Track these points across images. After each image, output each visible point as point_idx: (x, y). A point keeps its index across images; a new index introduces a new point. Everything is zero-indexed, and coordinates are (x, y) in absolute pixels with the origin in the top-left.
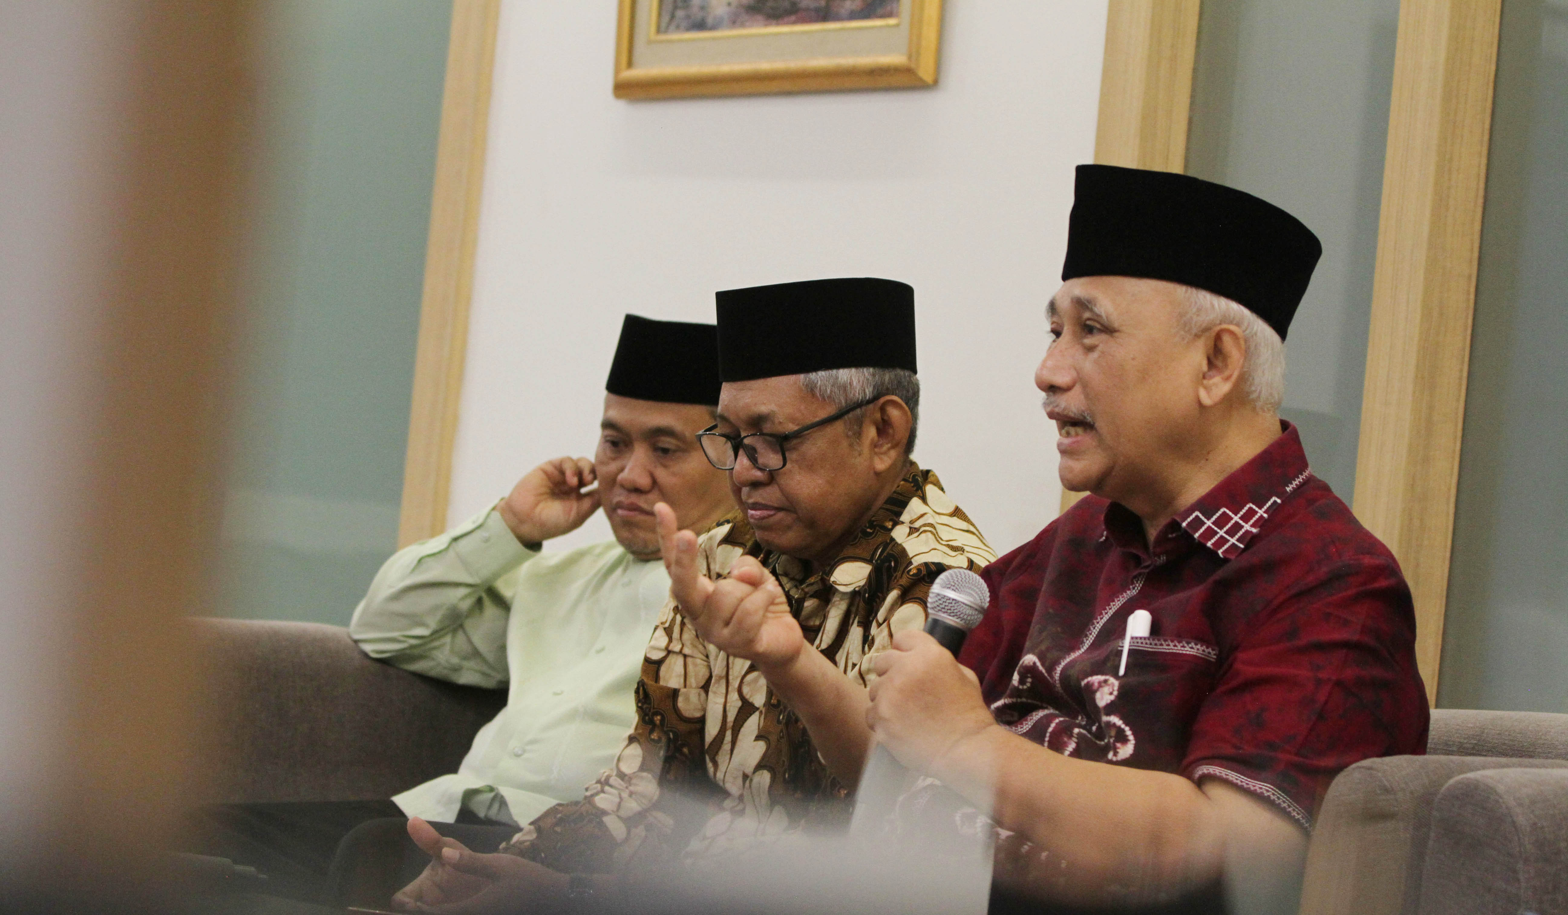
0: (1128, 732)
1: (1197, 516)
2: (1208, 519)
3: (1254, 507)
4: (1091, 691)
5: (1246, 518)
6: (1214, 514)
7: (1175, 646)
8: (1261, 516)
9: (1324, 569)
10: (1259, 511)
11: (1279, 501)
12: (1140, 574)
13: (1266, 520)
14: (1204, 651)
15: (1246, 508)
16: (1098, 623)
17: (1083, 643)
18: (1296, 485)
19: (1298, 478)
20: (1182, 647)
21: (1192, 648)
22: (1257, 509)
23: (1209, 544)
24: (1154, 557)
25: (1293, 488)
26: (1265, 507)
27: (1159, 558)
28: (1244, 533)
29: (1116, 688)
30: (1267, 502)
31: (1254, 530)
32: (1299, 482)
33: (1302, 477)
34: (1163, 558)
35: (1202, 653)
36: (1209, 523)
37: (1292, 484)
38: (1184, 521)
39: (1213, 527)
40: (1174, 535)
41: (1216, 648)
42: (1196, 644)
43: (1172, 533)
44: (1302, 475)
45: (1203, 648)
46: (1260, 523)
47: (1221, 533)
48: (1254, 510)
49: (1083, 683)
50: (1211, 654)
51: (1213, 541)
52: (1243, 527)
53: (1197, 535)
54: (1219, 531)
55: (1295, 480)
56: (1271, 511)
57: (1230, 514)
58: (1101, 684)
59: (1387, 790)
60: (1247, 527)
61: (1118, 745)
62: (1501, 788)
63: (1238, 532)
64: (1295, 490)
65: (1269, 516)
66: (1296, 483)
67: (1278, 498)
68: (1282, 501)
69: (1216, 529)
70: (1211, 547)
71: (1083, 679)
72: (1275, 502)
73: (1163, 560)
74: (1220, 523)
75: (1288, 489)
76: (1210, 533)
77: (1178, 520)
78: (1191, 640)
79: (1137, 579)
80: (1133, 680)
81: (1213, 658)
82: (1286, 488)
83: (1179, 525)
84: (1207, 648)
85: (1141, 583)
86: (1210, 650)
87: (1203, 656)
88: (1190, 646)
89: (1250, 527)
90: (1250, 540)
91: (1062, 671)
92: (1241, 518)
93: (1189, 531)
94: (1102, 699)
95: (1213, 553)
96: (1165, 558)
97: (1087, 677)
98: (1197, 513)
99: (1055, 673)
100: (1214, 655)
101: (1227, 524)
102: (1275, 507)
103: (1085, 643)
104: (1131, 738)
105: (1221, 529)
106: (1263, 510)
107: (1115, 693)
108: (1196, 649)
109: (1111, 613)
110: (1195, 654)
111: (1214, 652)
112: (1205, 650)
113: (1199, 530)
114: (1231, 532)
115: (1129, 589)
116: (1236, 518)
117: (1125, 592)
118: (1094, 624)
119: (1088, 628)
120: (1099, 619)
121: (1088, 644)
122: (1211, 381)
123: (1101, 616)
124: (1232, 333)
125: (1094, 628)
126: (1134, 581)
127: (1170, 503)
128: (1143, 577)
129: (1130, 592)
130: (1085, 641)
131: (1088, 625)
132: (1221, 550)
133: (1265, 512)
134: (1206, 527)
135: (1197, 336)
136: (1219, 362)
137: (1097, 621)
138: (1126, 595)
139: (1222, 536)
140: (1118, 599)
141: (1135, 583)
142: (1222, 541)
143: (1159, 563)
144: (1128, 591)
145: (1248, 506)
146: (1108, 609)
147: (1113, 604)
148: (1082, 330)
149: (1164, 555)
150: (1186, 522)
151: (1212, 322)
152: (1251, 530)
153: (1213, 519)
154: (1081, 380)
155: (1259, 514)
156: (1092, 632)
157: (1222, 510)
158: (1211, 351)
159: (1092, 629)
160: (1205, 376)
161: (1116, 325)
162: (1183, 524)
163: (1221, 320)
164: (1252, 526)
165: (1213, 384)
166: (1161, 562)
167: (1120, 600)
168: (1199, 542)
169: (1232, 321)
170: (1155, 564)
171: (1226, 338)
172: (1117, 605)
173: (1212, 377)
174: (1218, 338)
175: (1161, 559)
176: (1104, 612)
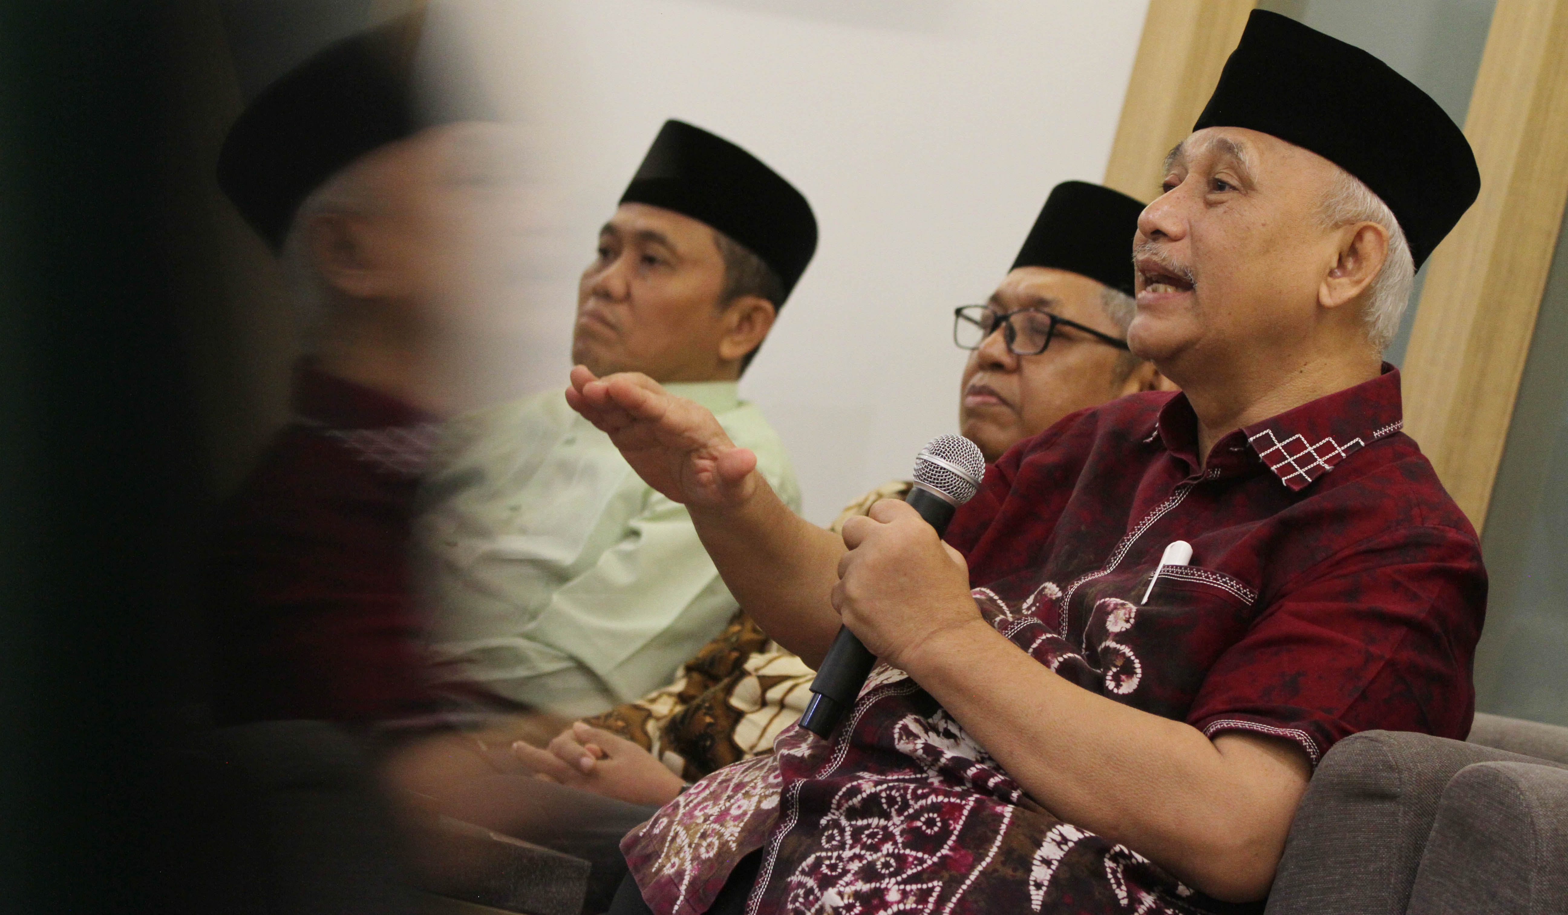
0: (1137, 665)
1: (1267, 434)
2: (1279, 442)
3: (1333, 443)
4: (1104, 612)
5: (1321, 452)
6: (1288, 438)
7: (1207, 577)
8: (1339, 454)
10: (1338, 448)
11: (1362, 444)
12: (1184, 486)
13: (1343, 460)
14: (1239, 589)
15: (1324, 441)
16: (1128, 540)
17: (1109, 562)
18: (1385, 432)
19: (1390, 426)
20: (1214, 579)
21: (1225, 583)
22: (1336, 445)
23: (1274, 468)
24: (1206, 470)
25: (1381, 434)
26: (1346, 446)
27: (1213, 471)
28: (1315, 467)
29: (1133, 615)
30: (1349, 441)
31: (1327, 467)
32: (1389, 431)
33: (1394, 427)
35: (1236, 591)
36: (1279, 446)
37: (1381, 430)
38: (1252, 435)
39: (1283, 451)
40: (1236, 450)
41: (1257, 590)
42: (1231, 580)
43: (1235, 446)
44: (1394, 424)
45: (1238, 586)
46: (1336, 462)
47: (1290, 460)
48: (1333, 445)
49: (1099, 603)
50: (1247, 596)
51: (1278, 466)
52: (1316, 460)
53: (1262, 455)
54: (1288, 457)
55: (1385, 428)
56: (1351, 452)
57: (1305, 442)
58: (1116, 607)
59: (1391, 768)
60: (1320, 461)
61: (1123, 677)
62: (1524, 784)
63: (1309, 464)
64: (1382, 438)
65: (1347, 456)
66: (1385, 430)
67: (1362, 440)
68: (1366, 445)
69: (1285, 454)
70: (1276, 471)
71: (1100, 599)
72: (1358, 443)
74: (1291, 449)
75: (1375, 434)
76: (1277, 456)
77: (1247, 433)
78: (1225, 574)
79: (1179, 491)
80: (1153, 608)
81: (1248, 601)
83: (1246, 439)
84: (1244, 588)
85: (1183, 496)
86: (1247, 591)
87: (1236, 596)
88: (1224, 580)
89: (1323, 463)
90: (1320, 477)
92: (1315, 450)
93: (1255, 448)
94: (1116, 623)
95: (1276, 478)
96: (1219, 472)
97: (1105, 597)
98: (1269, 431)
99: (1071, 588)
100: (1251, 598)
101: (1299, 452)
102: (1356, 449)
103: (1112, 563)
104: (1139, 671)
105: (1291, 455)
106: (1343, 448)
107: (1132, 621)
108: (1230, 585)
109: (1144, 529)
110: (1227, 591)
111: (1251, 595)
112: (1242, 589)
113: (1266, 450)
114: (1302, 462)
115: (1168, 501)
116: (1310, 449)
117: (1164, 504)
118: (1125, 542)
119: (1117, 546)
120: (1130, 536)
121: (1115, 565)
122: (1337, 280)
123: (1133, 533)
124: (1378, 233)
125: (1124, 546)
126: (1176, 492)
127: (1242, 409)
128: (1186, 489)
129: (1169, 505)
130: (1112, 561)
131: (1118, 542)
132: (1286, 478)
133: (1343, 451)
134: (1274, 448)
135: (1336, 226)
136: (1350, 265)
137: (1128, 538)
138: (1164, 507)
139: (1289, 463)
140: (1154, 513)
141: (1177, 494)
142: (1289, 468)
143: (1213, 477)
144: (1167, 502)
145: (1327, 439)
146: (1141, 524)
147: (1147, 519)
148: (1208, 183)
149: (1220, 469)
150: (1254, 437)
151: (1358, 215)
152: (1323, 465)
153: (1285, 443)
154: (1192, 235)
155: (1337, 452)
156: (1121, 551)
157: (1297, 436)
158: (1346, 248)
159: (1121, 547)
160: (1331, 273)
161: (1255, 181)
162: (1251, 439)
163: (1368, 216)
164: (1325, 462)
165: (1339, 284)
166: (1215, 476)
167: (1156, 514)
168: (1263, 463)
169: (1379, 223)
170: (1208, 477)
171: (1369, 237)
172: (1152, 520)
173: (1339, 277)
174: (1359, 236)
175: (1216, 472)
176: (1137, 528)
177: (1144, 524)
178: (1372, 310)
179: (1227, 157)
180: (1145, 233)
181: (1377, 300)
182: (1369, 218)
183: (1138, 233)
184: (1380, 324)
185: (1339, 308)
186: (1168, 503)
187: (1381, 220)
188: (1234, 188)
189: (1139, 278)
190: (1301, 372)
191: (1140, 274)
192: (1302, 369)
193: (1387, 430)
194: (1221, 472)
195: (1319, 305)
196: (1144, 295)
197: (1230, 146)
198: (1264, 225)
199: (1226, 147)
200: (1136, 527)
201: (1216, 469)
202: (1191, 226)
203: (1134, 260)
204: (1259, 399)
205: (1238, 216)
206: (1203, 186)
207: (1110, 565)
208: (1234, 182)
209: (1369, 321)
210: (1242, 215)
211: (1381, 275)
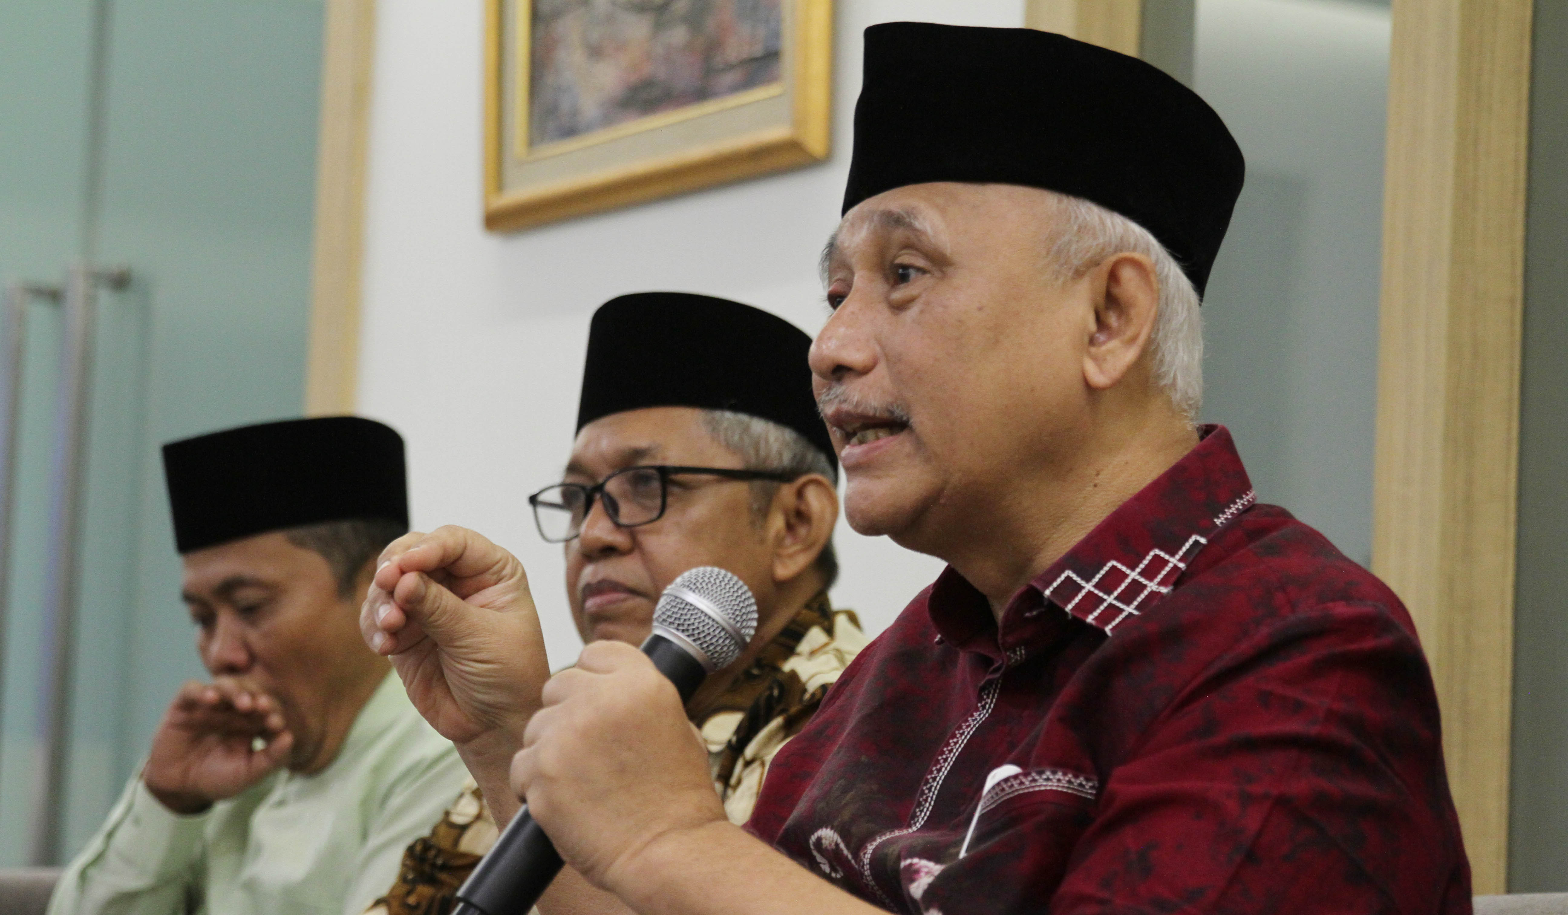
1: (1068, 578)
2: (1088, 581)
3: (1162, 554)
5: (1149, 573)
6: (1098, 572)
8: (1175, 567)
9: (1264, 630)
10: (1171, 559)
11: (1203, 541)
12: (990, 683)
13: (1184, 574)
14: (1069, 782)
15: (1149, 557)
17: (914, 816)
18: (1232, 514)
19: (1235, 503)
22: (1167, 557)
23: (1090, 619)
24: (1006, 652)
25: (1226, 519)
26: (1181, 553)
27: (1015, 652)
28: (1147, 597)
30: (1183, 544)
31: (1164, 590)
32: (1237, 509)
33: (1242, 502)
34: (1021, 653)
35: (1066, 785)
36: (1089, 587)
37: (1224, 513)
38: (1047, 587)
39: (1096, 592)
40: (1035, 613)
41: (1095, 777)
42: (1054, 774)
43: (1030, 610)
44: (1242, 499)
45: (1067, 779)
46: (1173, 579)
47: (1110, 599)
48: (1163, 558)
49: (904, 864)
50: (1086, 787)
51: (1096, 614)
52: (1145, 587)
53: (1069, 608)
54: (1105, 597)
55: (1230, 508)
56: (1191, 559)
57: (1124, 569)
60: (1152, 586)
63: (1138, 595)
64: (1229, 522)
65: (1188, 566)
66: (1231, 511)
67: (1202, 535)
68: (1209, 541)
69: (1101, 594)
70: (1094, 623)
71: (906, 858)
72: (1196, 542)
73: (1021, 655)
74: (1106, 585)
75: (1218, 522)
76: (1092, 601)
77: (1039, 587)
78: (1043, 769)
79: (986, 692)
81: (1091, 794)
82: (1215, 520)
83: (1040, 594)
84: (1076, 776)
85: (993, 697)
86: (1081, 780)
87: (1070, 791)
88: (1044, 777)
89: (1157, 587)
90: (1158, 606)
91: (874, 850)
92: (1141, 574)
93: (1057, 602)
95: (1097, 632)
96: (1023, 652)
97: (911, 856)
98: (1068, 573)
99: (865, 854)
100: (1091, 787)
101: (1119, 585)
102: (1196, 551)
103: (918, 817)
105: (1109, 593)
106: (1178, 557)
108: (1055, 781)
109: (952, 758)
110: (1054, 788)
111: (1090, 784)
112: (1073, 780)
113: (1073, 598)
114: (1127, 597)
115: (977, 710)
116: (1133, 575)
117: (972, 716)
118: (930, 783)
119: (919, 791)
120: (935, 772)
121: (923, 819)
122: (1104, 348)
123: (938, 767)
124: (1137, 265)
125: (930, 789)
126: (983, 694)
127: (1031, 560)
128: (994, 686)
129: (979, 715)
130: (918, 814)
131: (920, 785)
132: (1110, 627)
133: (1180, 560)
134: (1083, 592)
135: (1079, 274)
136: (1113, 320)
137: (933, 776)
138: (973, 721)
139: (1111, 605)
140: (961, 731)
141: (985, 697)
142: (1113, 611)
143: (1016, 660)
144: (976, 712)
145: (1152, 554)
146: (947, 752)
147: (954, 742)
148: (886, 278)
149: (1023, 647)
150: (1051, 588)
151: (1103, 249)
152: (1158, 590)
153: (1096, 579)
154: (886, 356)
155: (1171, 565)
156: (927, 798)
157: (1110, 564)
158: (1101, 301)
159: (927, 791)
160: (1092, 341)
161: (948, 252)
162: (1048, 592)
163: (1117, 246)
164: (1160, 584)
165: (1110, 351)
166: (1019, 658)
167: (964, 733)
168: (1075, 618)
169: (1135, 249)
170: (1010, 663)
171: (1127, 274)
172: (960, 742)
173: (1104, 343)
174: (1113, 276)
175: (1018, 653)
176: (943, 758)
177: (951, 751)
178: (1163, 369)
179: (899, 234)
180: (823, 375)
181: (1165, 354)
182: (1118, 249)
183: (815, 378)
184: (1180, 383)
185: (1118, 384)
186: (978, 713)
187: (1135, 245)
188: (922, 271)
189: (835, 434)
190: (1095, 486)
191: (835, 429)
192: (1096, 482)
193: (1233, 510)
194: (1024, 649)
195: (1090, 389)
196: (847, 452)
197: (898, 218)
198: (980, 309)
199: (894, 220)
200: (940, 758)
201: (1018, 649)
202: (882, 347)
203: (822, 415)
204: (1048, 539)
205: (940, 309)
206: (880, 287)
207: (916, 819)
208: (920, 262)
209: (1165, 385)
210: (945, 307)
211: (1159, 319)
